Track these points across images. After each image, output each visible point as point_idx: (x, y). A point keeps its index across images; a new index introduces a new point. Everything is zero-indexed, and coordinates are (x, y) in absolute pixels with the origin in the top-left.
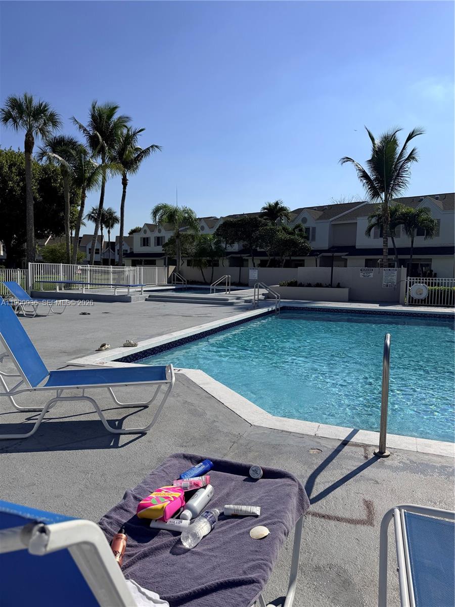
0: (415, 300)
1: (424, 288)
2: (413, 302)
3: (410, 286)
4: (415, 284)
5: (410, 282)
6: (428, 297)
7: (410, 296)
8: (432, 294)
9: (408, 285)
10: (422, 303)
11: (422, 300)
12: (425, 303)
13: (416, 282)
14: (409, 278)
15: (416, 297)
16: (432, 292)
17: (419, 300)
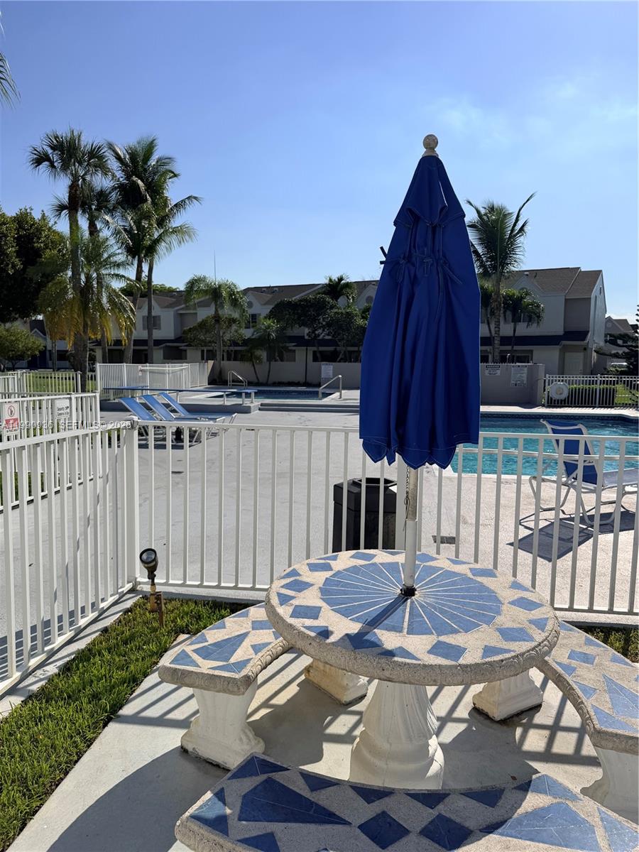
0: (555, 401)
1: (564, 388)
2: (552, 403)
3: (549, 385)
4: (554, 383)
5: (549, 380)
6: (568, 397)
7: (548, 396)
8: (572, 393)
9: (547, 384)
10: (561, 403)
11: (561, 401)
12: (565, 403)
13: (556, 381)
14: (547, 376)
15: (555, 396)
16: (572, 390)
17: (558, 400)
